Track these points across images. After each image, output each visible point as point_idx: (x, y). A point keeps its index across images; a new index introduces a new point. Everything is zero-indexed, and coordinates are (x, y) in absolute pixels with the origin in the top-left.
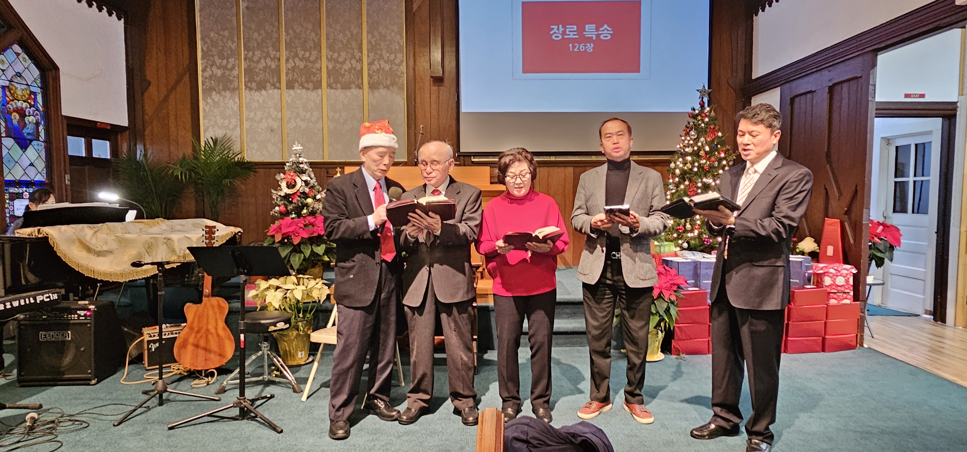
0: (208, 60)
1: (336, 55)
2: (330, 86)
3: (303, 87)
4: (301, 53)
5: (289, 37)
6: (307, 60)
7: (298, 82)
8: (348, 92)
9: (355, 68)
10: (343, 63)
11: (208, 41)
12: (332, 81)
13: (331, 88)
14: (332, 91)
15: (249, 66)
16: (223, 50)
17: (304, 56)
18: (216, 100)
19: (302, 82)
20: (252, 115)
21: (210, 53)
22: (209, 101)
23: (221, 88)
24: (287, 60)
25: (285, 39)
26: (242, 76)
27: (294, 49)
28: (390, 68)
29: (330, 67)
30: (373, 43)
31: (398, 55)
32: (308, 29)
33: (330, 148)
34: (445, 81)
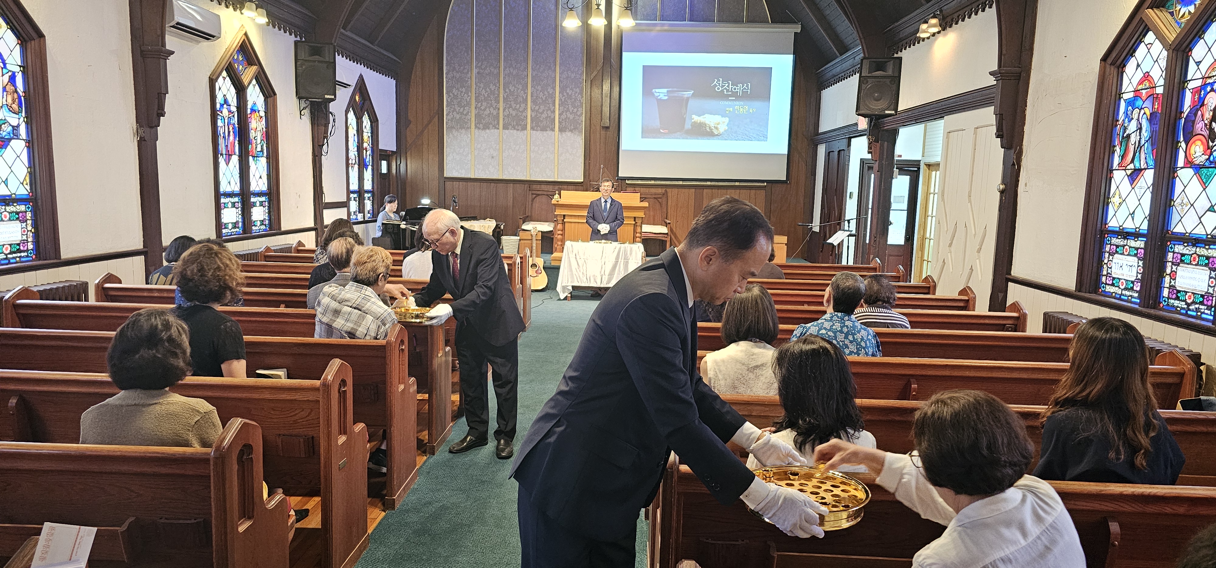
0: (451, 108)
1: (537, 108)
2: (532, 128)
3: (515, 129)
5: (506, 94)
6: (518, 110)
7: (511, 125)
8: (545, 133)
9: (550, 117)
10: (542, 113)
11: (451, 94)
12: (534, 125)
13: (534, 130)
14: (534, 132)
15: (479, 112)
16: (460, 101)
17: (516, 108)
18: (455, 135)
19: (514, 125)
20: (479, 146)
21: (453, 103)
22: (451, 136)
23: (459, 126)
24: (504, 110)
25: (504, 96)
26: (473, 119)
27: (509, 103)
28: (574, 118)
29: (533, 116)
30: (563, 100)
31: (579, 109)
32: (518, 89)
33: (531, 171)
34: (611, 128)
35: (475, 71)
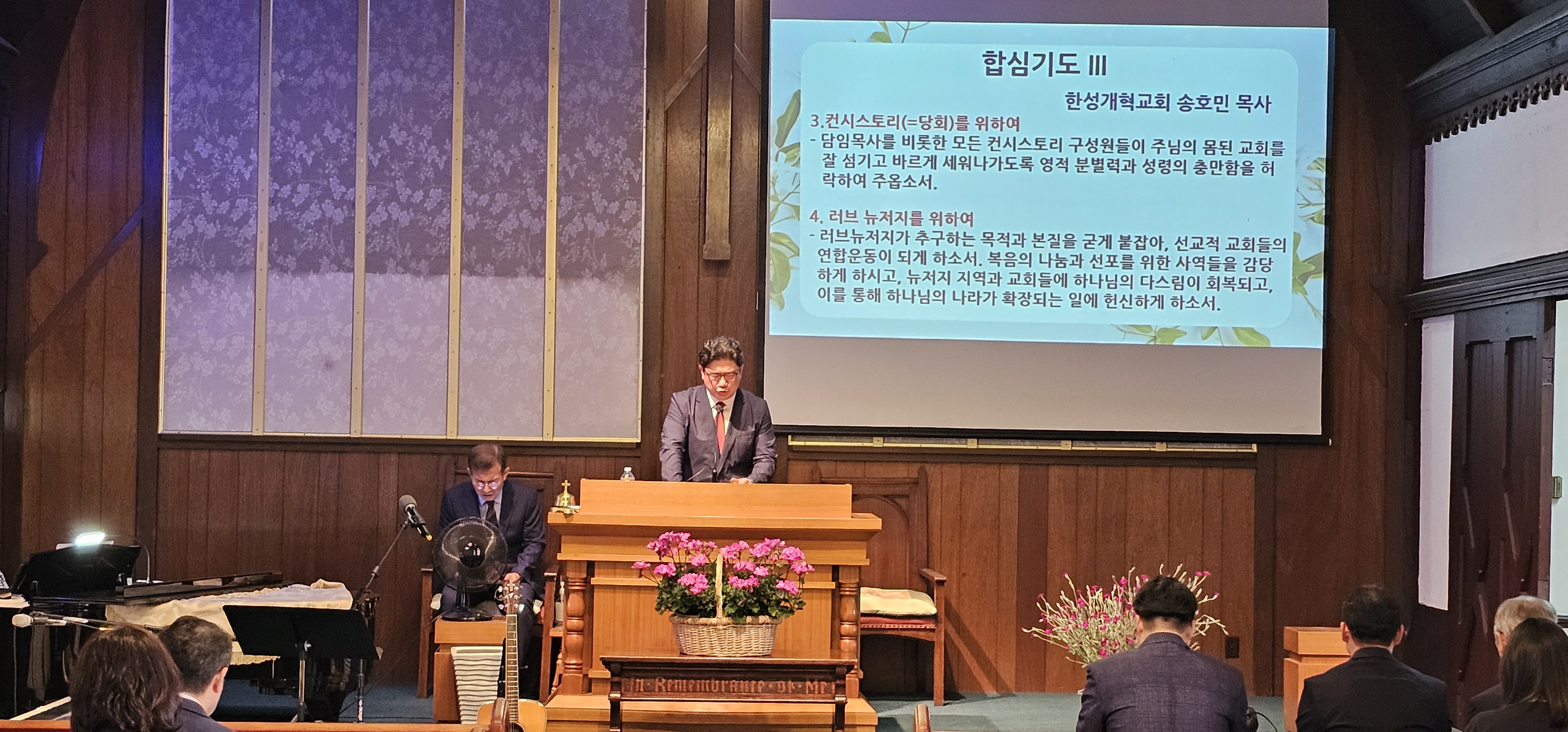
0: (186, 201)
1: (484, 199)
3: (407, 269)
4: (404, 193)
5: (379, 155)
7: (394, 256)
8: (511, 285)
9: (528, 230)
10: (501, 217)
11: (188, 157)
12: (474, 257)
13: (472, 273)
14: (474, 279)
15: (282, 217)
16: (221, 178)
17: (412, 200)
18: (201, 292)
19: (404, 257)
20: (283, 328)
21: (192, 186)
22: (184, 294)
23: (212, 264)
24: (371, 208)
25: (370, 162)
26: (263, 238)
27: (387, 184)
28: (609, 233)
29: (471, 225)
30: (572, 175)
31: (627, 204)
32: (421, 138)
33: (463, 409)
34: (733, 264)
35: (271, 79)
